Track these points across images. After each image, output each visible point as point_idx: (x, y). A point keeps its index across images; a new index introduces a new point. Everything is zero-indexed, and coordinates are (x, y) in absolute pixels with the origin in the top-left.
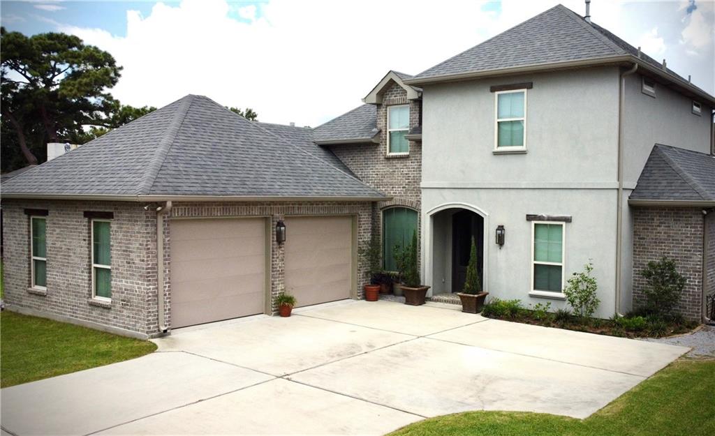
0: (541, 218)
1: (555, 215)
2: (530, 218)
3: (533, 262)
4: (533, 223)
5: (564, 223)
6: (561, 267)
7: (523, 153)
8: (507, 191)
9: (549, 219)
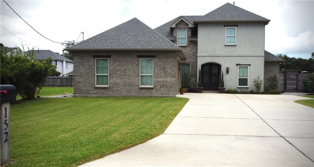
0: (241, 65)
1: (246, 64)
2: (237, 65)
3: (238, 78)
4: (238, 66)
5: (248, 66)
6: (247, 79)
7: (235, 46)
8: (230, 57)
9: (244, 65)
